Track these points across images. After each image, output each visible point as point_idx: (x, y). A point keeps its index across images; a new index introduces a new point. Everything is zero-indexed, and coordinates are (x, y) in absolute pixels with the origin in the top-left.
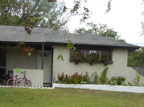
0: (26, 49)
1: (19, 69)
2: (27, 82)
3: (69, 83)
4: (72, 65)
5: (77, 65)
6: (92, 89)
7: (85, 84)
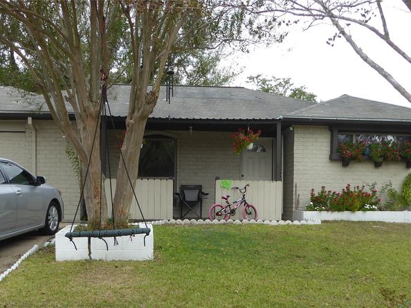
0: (242, 136)
1: (228, 181)
2: (250, 211)
3: (339, 210)
4: (336, 169)
5: (348, 169)
6: (391, 221)
7: (374, 210)
